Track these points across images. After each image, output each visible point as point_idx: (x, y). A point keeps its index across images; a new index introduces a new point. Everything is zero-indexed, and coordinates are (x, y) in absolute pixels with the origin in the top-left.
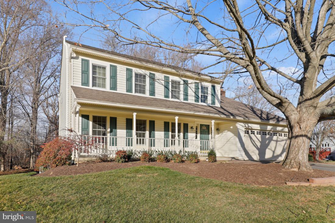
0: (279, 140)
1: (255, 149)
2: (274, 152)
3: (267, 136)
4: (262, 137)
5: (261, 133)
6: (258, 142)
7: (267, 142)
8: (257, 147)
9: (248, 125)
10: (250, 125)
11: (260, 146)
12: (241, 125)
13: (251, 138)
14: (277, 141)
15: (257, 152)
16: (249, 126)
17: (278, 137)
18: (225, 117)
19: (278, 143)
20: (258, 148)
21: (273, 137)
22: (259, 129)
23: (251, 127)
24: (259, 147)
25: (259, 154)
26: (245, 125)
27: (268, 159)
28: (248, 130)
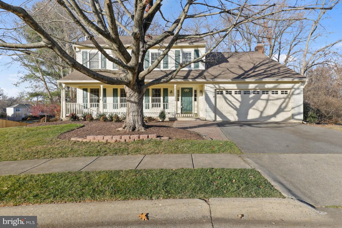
0: (271, 98)
1: (232, 109)
2: (262, 113)
3: (252, 95)
4: (242, 97)
5: (242, 92)
6: (235, 102)
7: (251, 102)
8: (234, 107)
9: (218, 85)
10: (221, 85)
11: (240, 106)
12: (209, 87)
13: (225, 99)
14: (267, 100)
15: (235, 112)
16: (220, 87)
17: (269, 96)
18: (183, 81)
19: (270, 102)
20: (236, 109)
21: (261, 95)
22: (236, 88)
23: (224, 88)
24: (238, 107)
25: (237, 115)
26: (215, 86)
27: (249, 120)
28: (221, 91)
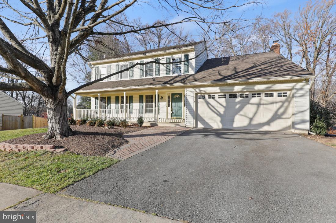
0: (262, 102)
1: (216, 115)
2: (251, 119)
3: (239, 99)
4: (226, 101)
5: (227, 96)
6: (219, 107)
7: (238, 106)
8: (218, 113)
9: (199, 89)
10: (202, 89)
11: (224, 112)
12: (189, 91)
13: (208, 103)
14: (259, 105)
15: (219, 119)
16: (200, 91)
17: (261, 99)
18: (161, 86)
19: (262, 107)
20: (219, 115)
21: (250, 99)
22: (219, 91)
23: (205, 91)
24: (222, 113)
25: (221, 122)
26: (195, 90)
27: (235, 128)
28: (203, 95)
